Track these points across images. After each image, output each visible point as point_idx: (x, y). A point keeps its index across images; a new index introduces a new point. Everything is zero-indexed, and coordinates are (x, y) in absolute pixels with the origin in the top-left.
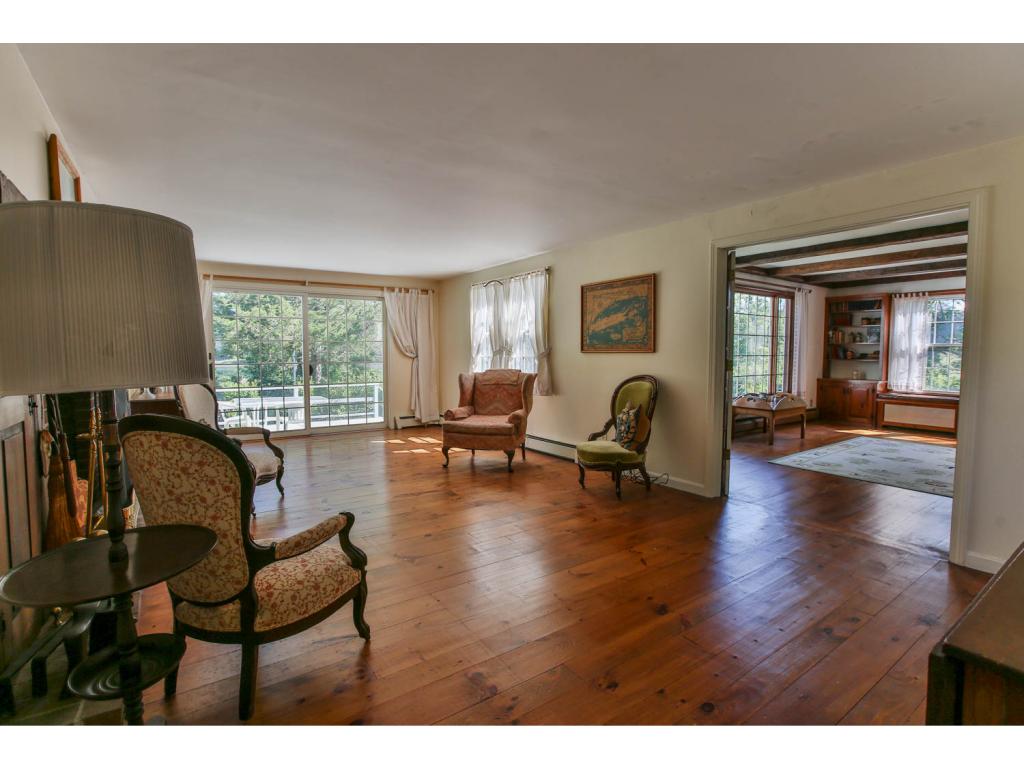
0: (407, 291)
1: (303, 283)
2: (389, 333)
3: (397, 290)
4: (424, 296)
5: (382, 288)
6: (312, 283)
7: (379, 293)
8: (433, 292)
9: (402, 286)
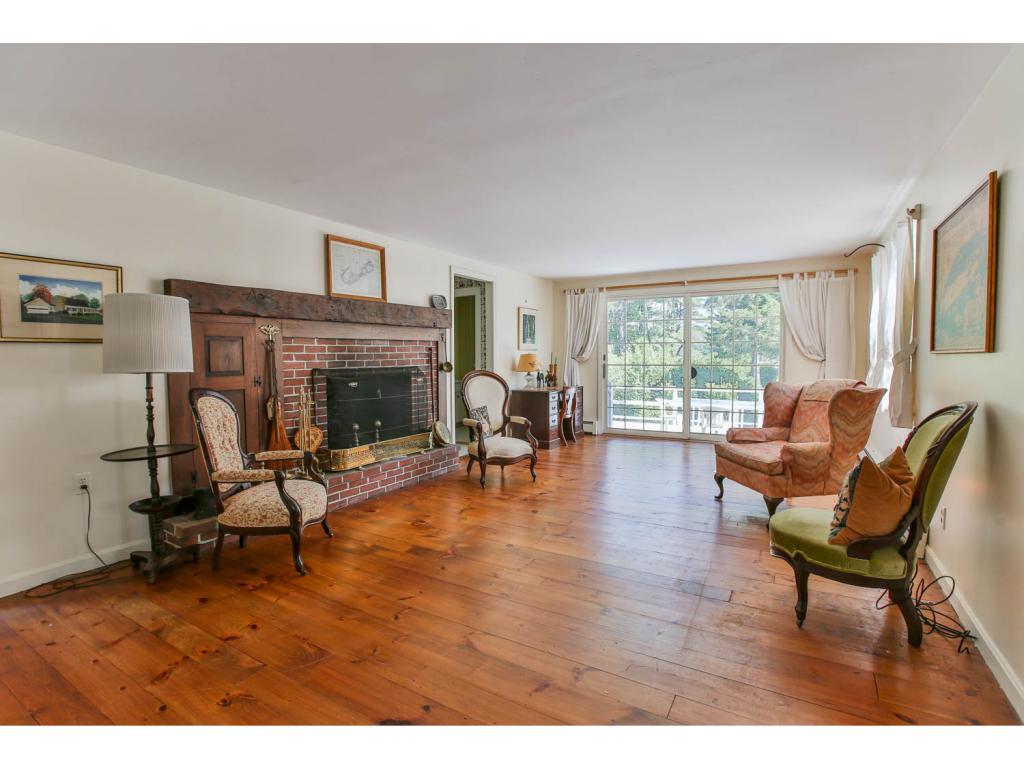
0: (812, 274)
1: (682, 283)
2: (788, 338)
3: (796, 276)
4: (840, 279)
5: (776, 277)
6: (692, 282)
7: (773, 282)
8: (856, 271)
9: (802, 270)
